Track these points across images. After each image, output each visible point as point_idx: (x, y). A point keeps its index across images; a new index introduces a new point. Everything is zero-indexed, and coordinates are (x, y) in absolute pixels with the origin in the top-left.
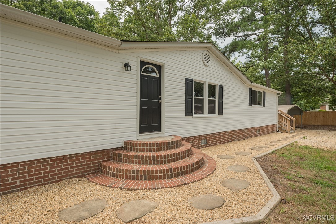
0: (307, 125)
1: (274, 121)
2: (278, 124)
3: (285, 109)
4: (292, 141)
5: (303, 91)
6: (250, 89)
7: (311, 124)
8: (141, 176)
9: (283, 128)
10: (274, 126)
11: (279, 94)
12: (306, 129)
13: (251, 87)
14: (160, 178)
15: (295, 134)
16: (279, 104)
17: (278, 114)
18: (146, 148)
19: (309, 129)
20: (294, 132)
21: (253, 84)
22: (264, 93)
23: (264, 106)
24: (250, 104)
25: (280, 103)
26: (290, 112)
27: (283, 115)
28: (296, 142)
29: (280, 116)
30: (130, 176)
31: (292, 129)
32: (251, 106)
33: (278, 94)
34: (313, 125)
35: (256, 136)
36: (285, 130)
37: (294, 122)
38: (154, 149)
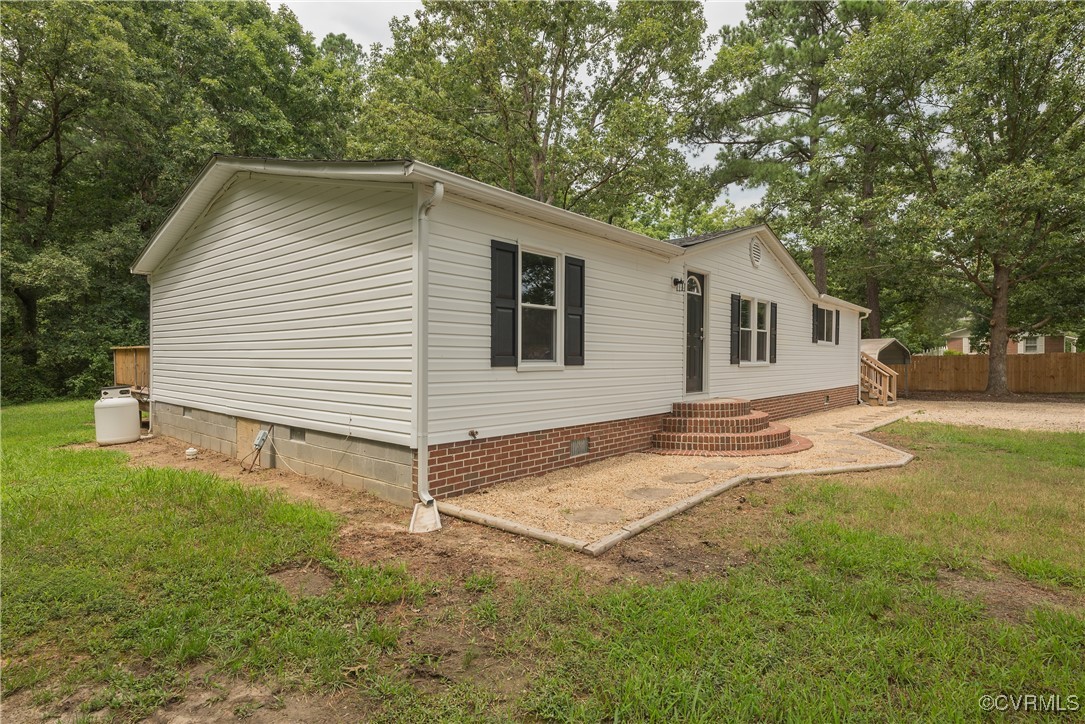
0: (918, 390)
1: (852, 378)
2: (862, 384)
3: (873, 348)
4: (898, 416)
5: (906, 301)
6: (815, 306)
7: (927, 388)
8: (734, 446)
9: (871, 395)
10: (853, 388)
11: (864, 314)
12: (917, 399)
13: (816, 302)
14: (757, 448)
15: (897, 407)
16: (863, 337)
17: (862, 361)
18: (716, 411)
19: (925, 399)
20: (894, 405)
21: (823, 296)
22: (838, 312)
23: (837, 343)
24: (814, 341)
25: (865, 335)
26: (885, 356)
27: (869, 362)
28: (907, 418)
29: (866, 366)
30: (717, 446)
31: (890, 398)
32: (815, 344)
33: (862, 314)
34: (933, 391)
35: (823, 409)
36: (877, 399)
37: (894, 380)
38: (727, 413)
